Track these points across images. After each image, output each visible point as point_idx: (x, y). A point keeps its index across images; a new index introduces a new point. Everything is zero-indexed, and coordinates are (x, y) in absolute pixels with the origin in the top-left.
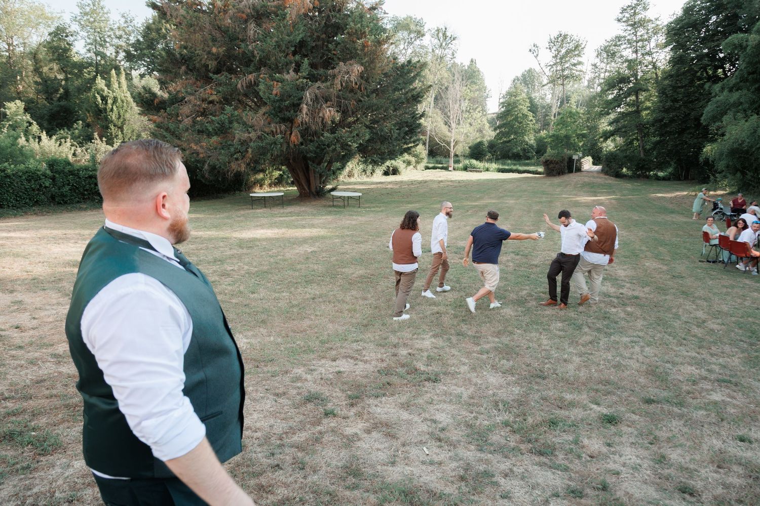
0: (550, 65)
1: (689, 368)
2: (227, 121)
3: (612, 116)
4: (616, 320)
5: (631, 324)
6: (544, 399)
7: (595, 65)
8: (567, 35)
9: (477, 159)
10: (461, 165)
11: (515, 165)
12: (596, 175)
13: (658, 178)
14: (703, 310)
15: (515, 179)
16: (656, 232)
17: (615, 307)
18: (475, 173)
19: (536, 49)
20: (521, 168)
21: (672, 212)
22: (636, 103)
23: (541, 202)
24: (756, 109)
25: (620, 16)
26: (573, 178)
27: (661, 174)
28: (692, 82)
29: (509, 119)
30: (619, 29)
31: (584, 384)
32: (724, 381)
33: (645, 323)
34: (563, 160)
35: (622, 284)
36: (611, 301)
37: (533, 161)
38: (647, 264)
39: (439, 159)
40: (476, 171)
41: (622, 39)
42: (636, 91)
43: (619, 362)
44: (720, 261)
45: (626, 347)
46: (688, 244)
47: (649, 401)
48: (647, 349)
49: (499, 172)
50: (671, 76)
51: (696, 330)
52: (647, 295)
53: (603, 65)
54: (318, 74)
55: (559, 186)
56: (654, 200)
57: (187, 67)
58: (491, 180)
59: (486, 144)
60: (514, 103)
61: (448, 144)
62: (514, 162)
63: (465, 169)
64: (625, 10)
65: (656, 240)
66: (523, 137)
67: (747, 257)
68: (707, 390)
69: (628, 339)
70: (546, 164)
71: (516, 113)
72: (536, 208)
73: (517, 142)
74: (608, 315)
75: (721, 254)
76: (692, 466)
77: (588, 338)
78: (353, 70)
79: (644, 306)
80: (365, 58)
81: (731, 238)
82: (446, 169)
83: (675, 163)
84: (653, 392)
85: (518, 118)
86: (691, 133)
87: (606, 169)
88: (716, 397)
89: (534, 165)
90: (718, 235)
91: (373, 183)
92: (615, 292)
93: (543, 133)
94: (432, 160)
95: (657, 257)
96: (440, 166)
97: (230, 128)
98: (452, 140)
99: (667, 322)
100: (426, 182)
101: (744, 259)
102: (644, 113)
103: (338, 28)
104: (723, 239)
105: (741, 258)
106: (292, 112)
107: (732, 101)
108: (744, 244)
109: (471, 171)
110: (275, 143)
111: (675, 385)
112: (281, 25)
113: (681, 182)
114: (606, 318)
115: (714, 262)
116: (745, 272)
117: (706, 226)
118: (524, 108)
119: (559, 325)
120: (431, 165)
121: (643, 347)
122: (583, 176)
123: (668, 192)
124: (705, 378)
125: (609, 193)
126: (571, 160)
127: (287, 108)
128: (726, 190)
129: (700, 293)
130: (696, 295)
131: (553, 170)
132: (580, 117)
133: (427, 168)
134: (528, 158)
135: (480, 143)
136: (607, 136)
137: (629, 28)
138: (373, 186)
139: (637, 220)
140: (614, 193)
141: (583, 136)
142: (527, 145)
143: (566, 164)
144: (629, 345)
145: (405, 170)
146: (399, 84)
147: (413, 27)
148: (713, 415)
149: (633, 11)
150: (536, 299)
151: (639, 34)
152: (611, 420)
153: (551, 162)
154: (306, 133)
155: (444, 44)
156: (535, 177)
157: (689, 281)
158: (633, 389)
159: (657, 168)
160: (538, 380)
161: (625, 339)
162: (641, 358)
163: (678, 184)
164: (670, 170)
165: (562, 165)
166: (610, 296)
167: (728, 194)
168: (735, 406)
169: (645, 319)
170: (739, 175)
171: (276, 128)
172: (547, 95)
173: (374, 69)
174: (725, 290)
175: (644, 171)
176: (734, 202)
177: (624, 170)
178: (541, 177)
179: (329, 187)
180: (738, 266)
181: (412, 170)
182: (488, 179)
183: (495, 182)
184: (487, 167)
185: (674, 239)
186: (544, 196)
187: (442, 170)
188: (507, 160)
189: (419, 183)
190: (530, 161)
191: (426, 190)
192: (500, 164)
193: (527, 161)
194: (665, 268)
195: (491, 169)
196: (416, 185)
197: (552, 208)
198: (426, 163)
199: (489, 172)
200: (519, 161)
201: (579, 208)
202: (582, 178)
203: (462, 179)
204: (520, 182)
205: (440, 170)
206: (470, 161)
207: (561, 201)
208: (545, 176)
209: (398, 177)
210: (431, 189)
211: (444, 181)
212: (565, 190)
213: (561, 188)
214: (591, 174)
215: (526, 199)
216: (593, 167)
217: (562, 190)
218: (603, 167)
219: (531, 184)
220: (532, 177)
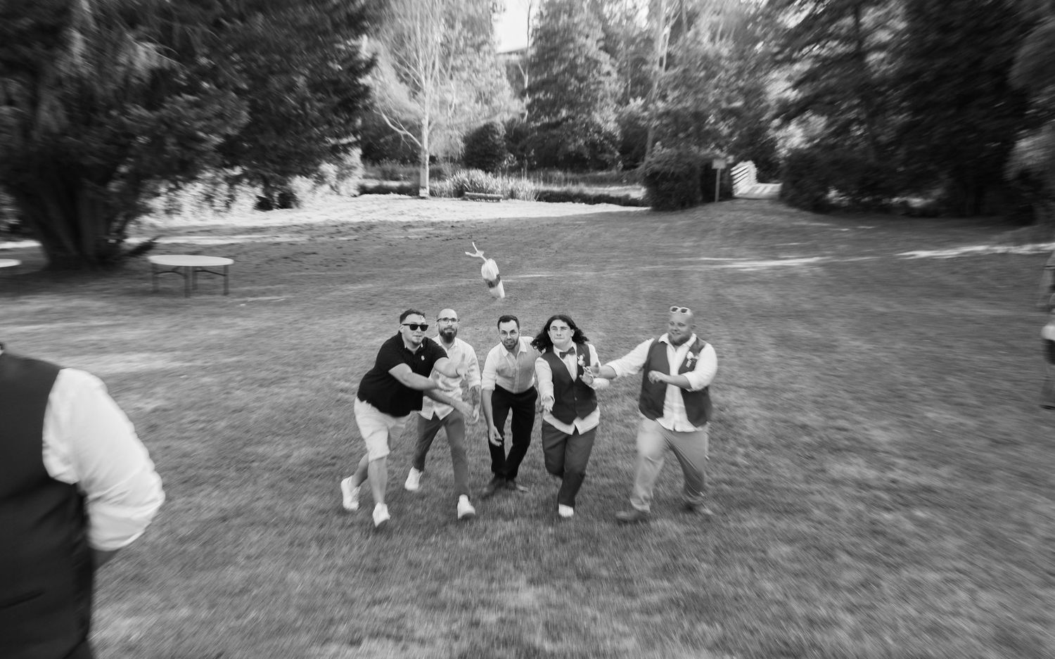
3: (801, 67)
4: (900, 537)
5: (934, 545)
9: (484, 168)
10: (448, 184)
11: (575, 182)
12: (768, 206)
13: (910, 213)
15: (581, 217)
17: (888, 510)
18: (483, 204)
20: (589, 190)
21: (959, 295)
22: (856, 35)
26: (716, 214)
27: (916, 202)
29: (555, 70)
33: (962, 542)
34: (693, 171)
35: (888, 460)
36: (876, 496)
37: (615, 172)
38: (930, 415)
39: (388, 166)
40: (486, 199)
45: (938, 591)
48: (983, 595)
49: (541, 200)
52: (949, 484)
55: (688, 233)
56: (911, 267)
58: (528, 221)
61: (416, 130)
62: (569, 175)
63: (460, 193)
66: (590, 114)
69: (937, 576)
70: (653, 179)
72: (647, 288)
73: (575, 125)
74: (879, 528)
79: (948, 507)
82: (413, 192)
87: (792, 192)
89: (617, 181)
92: (879, 479)
93: (636, 105)
94: (375, 172)
95: (947, 399)
96: (395, 183)
98: (425, 122)
100: (371, 227)
109: (473, 198)
113: (964, 221)
114: (876, 532)
118: (589, 42)
120: (371, 184)
121: (974, 591)
122: (741, 209)
123: (939, 245)
125: (804, 251)
126: (708, 173)
131: (670, 196)
133: (364, 190)
134: (604, 166)
135: (488, 129)
136: (788, 113)
138: (239, 239)
139: (884, 313)
140: (815, 250)
142: (599, 133)
143: (699, 182)
144: (944, 587)
145: (310, 195)
153: (665, 177)
156: (628, 213)
159: (907, 187)
161: (932, 576)
163: (959, 227)
164: (938, 192)
165: (690, 182)
166: (870, 487)
169: (959, 534)
175: (877, 196)
177: (833, 193)
178: (641, 214)
181: (329, 197)
182: (518, 220)
183: (536, 225)
184: (510, 188)
185: (977, 358)
186: (658, 259)
187: (403, 196)
188: (553, 170)
189: (356, 230)
190: (609, 173)
191: (379, 247)
192: (540, 182)
193: (600, 174)
194: (971, 423)
195: (522, 194)
196: (350, 234)
197: (684, 287)
198: (361, 177)
199: (517, 201)
200: (582, 172)
201: (745, 287)
202: (739, 214)
203: (456, 220)
204: (597, 226)
205: (397, 196)
206: (469, 174)
207: (700, 272)
208: (650, 210)
209: (296, 214)
210: (391, 245)
211: (416, 225)
212: (703, 243)
213: (694, 239)
214: (756, 205)
215: (621, 268)
216: (758, 188)
217: (696, 244)
218: (783, 187)
219: (623, 230)
220: (619, 213)
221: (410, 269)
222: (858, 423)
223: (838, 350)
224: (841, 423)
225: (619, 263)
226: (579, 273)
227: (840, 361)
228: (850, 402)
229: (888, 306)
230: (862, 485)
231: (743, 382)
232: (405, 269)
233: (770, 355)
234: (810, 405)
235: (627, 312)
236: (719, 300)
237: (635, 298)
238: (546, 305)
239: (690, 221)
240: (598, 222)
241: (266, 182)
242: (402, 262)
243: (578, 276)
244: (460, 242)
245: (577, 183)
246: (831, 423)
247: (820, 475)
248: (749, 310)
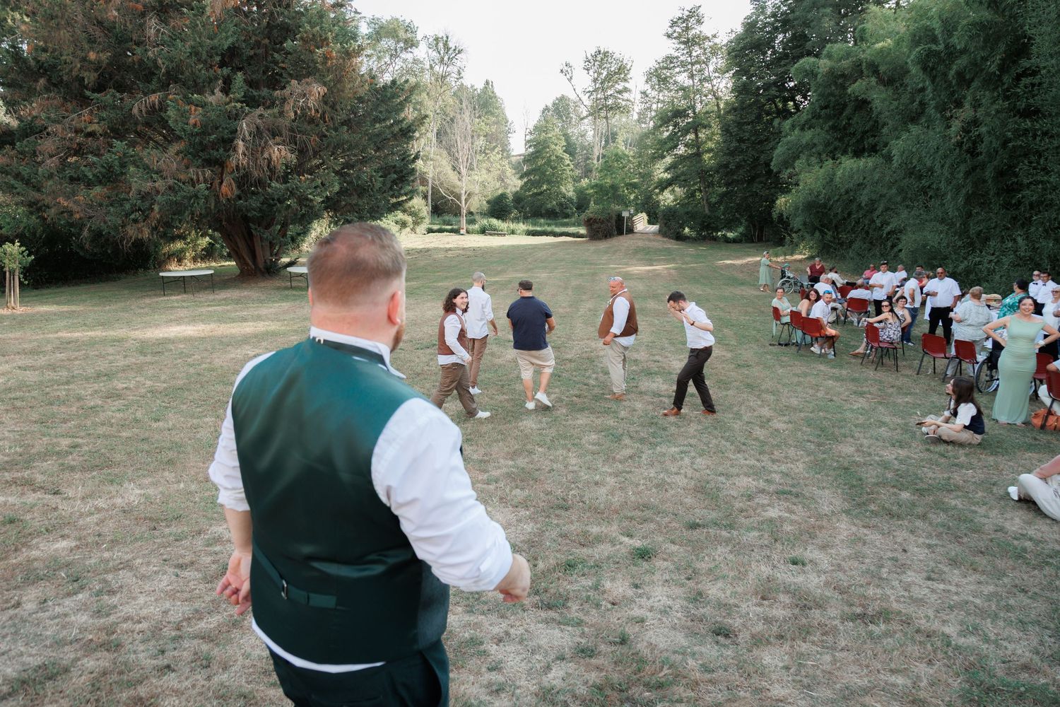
0: (589, 92)
1: (745, 479)
2: (117, 163)
3: (669, 160)
4: (665, 426)
5: (682, 430)
6: (564, 536)
7: (644, 93)
8: (608, 52)
9: (498, 218)
10: (476, 227)
11: (549, 225)
12: (651, 237)
13: (726, 240)
14: (769, 406)
15: (549, 244)
16: (722, 309)
18: (496, 237)
19: (569, 70)
20: (557, 230)
21: (743, 284)
22: (697, 144)
23: (582, 275)
24: (831, 152)
25: (670, 31)
26: (623, 242)
27: (730, 235)
28: (759, 117)
29: (539, 163)
30: (670, 48)
31: (617, 512)
32: (784, 493)
33: (700, 427)
34: (611, 218)
37: (573, 219)
39: (447, 218)
40: (498, 234)
41: (675, 61)
42: (695, 127)
43: (663, 479)
44: (794, 344)
45: (674, 459)
46: (759, 323)
47: (693, 526)
48: (698, 460)
49: (529, 235)
50: (735, 109)
51: (759, 433)
53: (654, 93)
54: (259, 96)
55: (606, 252)
56: (722, 269)
57: (49, 80)
58: (518, 247)
59: (511, 197)
60: (545, 141)
61: (458, 197)
62: (549, 221)
63: (483, 231)
64: (676, 22)
65: (720, 319)
66: (558, 187)
67: (821, 337)
68: (763, 506)
69: (676, 449)
70: (589, 223)
71: (548, 155)
72: (574, 283)
73: (551, 194)
74: (656, 420)
75: (794, 335)
76: (732, 601)
77: (628, 452)
78: (310, 92)
80: (328, 76)
81: (804, 315)
82: (457, 231)
83: (746, 220)
84: (700, 514)
85: (551, 161)
86: (761, 182)
87: (664, 229)
88: (773, 513)
89: (574, 225)
90: (789, 311)
92: (667, 390)
93: (585, 182)
94: (437, 220)
95: (721, 342)
96: (449, 227)
97: (122, 173)
98: (463, 192)
99: (725, 424)
100: (428, 250)
101: (819, 339)
102: (706, 156)
103: (288, 31)
104: (795, 315)
105: (817, 339)
106: (221, 150)
107: (804, 142)
108: (817, 322)
109: (491, 235)
110: (196, 196)
111: (727, 503)
112: (198, 22)
113: (753, 245)
115: (786, 345)
116: (821, 355)
117: (775, 300)
118: (557, 148)
119: (594, 437)
120: (435, 227)
121: (695, 457)
122: (637, 239)
123: (738, 258)
124: (763, 491)
125: (668, 261)
126: (620, 218)
127: (214, 145)
128: (805, 254)
129: (768, 385)
130: (763, 388)
131: (598, 232)
132: (629, 161)
133: (430, 231)
134: (567, 216)
135: (503, 196)
136: (664, 185)
137: (683, 47)
139: (700, 295)
140: (674, 260)
141: (634, 186)
142: (564, 198)
143: (614, 224)
144: (678, 456)
146: (381, 112)
147: (402, 34)
148: (766, 535)
149: (684, 25)
150: (567, 405)
151: (694, 54)
152: (644, 555)
153: (595, 221)
154: (244, 181)
155: (446, 58)
156: (575, 241)
157: (755, 371)
158: (676, 512)
159: (725, 226)
160: (557, 512)
161: (674, 449)
162: (689, 474)
163: (749, 248)
164: (741, 229)
165: (609, 224)
166: (660, 396)
167: (807, 258)
168: (792, 522)
169: (699, 422)
170: (817, 234)
171: (197, 174)
172: (587, 132)
173: (343, 91)
174: (796, 380)
175: (710, 232)
176: (811, 269)
177: (687, 230)
178: (583, 241)
179: (285, 260)
180: (812, 349)
182: (513, 246)
183: (522, 249)
184: (512, 229)
186: (585, 267)
187: (451, 234)
188: (539, 219)
189: (419, 253)
190: (569, 220)
191: (426, 261)
192: (530, 225)
193: (564, 221)
195: (519, 232)
196: (414, 255)
198: (429, 224)
199: (515, 235)
200: (555, 220)
202: (635, 241)
203: (477, 246)
204: (557, 248)
205: (448, 234)
206: (489, 221)
208: (588, 240)
210: (435, 260)
211: (454, 249)
212: (613, 258)
213: (609, 255)
214: (647, 236)
216: (648, 227)
217: (609, 258)
218: (660, 226)
219: (570, 251)
220: (571, 242)
226: (538, 275)
239: (608, 246)
240: (558, 246)
244: (476, 258)
247: (634, 389)
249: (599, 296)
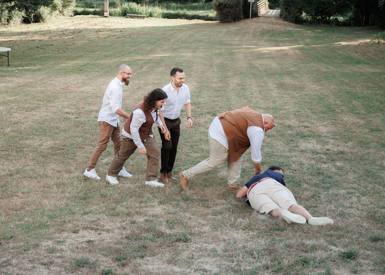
4: (329, 175)
5: (344, 177)
10: (118, 10)
11: (181, 8)
12: (274, 20)
13: (338, 24)
15: (185, 26)
17: (325, 163)
18: (136, 19)
20: (189, 13)
21: (359, 62)
26: (250, 24)
27: (341, 19)
33: (356, 176)
34: (238, 3)
35: (326, 140)
36: (320, 157)
38: (345, 119)
40: (138, 17)
45: (345, 198)
48: (363, 198)
49: (165, 17)
52: (352, 150)
55: (237, 34)
56: (339, 50)
58: (158, 28)
62: (180, 5)
63: (124, 14)
65: (348, 93)
72: (217, 61)
74: (321, 171)
79: (351, 160)
82: (101, 14)
87: (285, 14)
89: (202, 8)
91: (13, 34)
92: (322, 149)
95: (353, 111)
96: (92, 10)
100: (79, 31)
109: (131, 17)
113: (361, 28)
114: (319, 173)
120: (80, 10)
121: (359, 197)
122: (261, 22)
123: (351, 40)
125: (291, 42)
126: (246, 3)
131: (228, 15)
133: (76, 13)
134: (196, 1)
139: (326, 72)
140: (296, 42)
143: (242, 8)
144: (347, 196)
153: (225, 6)
156: (208, 24)
159: (337, 11)
161: (342, 192)
163: (359, 31)
164: (350, 14)
165: (237, 9)
166: (317, 153)
169: (355, 172)
175: (324, 16)
177: (304, 14)
178: (214, 25)
181: (58, 16)
182: (154, 27)
183: (162, 30)
184: (149, 12)
185: (365, 92)
186: (222, 47)
187: (96, 16)
188: (171, 2)
189: (73, 33)
190: (198, 4)
191: (83, 42)
192: (164, 8)
193: (194, 4)
194: (362, 122)
195: (155, 15)
196: (69, 35)
197: (235, 60)
198: (75, 6)
199: (153, 18)
200: (185, 4)
201: (264, 60)
202: (261, 24)
203: (123, 27)
204: (192, 30)
205: (93, 16)
206: (129, 5)
207: (242, 53)
208: (219, 23)
209: (43, 26)
210: (90, 40)
211: (102, 30)
212: (244, 39)
213: (240, 36)
214: (269, 19)
215: (205, 51)
216: (270, 11)
217: (241, 39)
218: (281, 11)
219: (205, 32)
220: (203, 24)
221: (100, 53)
222: (313, 123)
223: (306, 90)
224: (306, 124)
225: (204, 49)
226: (184, 54)
227: (306, 95)
228: (310, 114)
229: (328, 69)
230: (314, 152)
231: (262, 106)
232: (97, 53)
233: (274, 93)
234: (292, 116)
235: (207, 73)
236: (252, 67)
237: (211, 66)
238: (167, 70)
239: (238, 28)
240: (193, 28)
241: (27, 9)
242: (96, 49)
243: (183, 56)
244: (125, 39)
245: (183, 9)
246: (301, 124)
247: (296, 149)
248: (265, 71)
249: (241, 73)
